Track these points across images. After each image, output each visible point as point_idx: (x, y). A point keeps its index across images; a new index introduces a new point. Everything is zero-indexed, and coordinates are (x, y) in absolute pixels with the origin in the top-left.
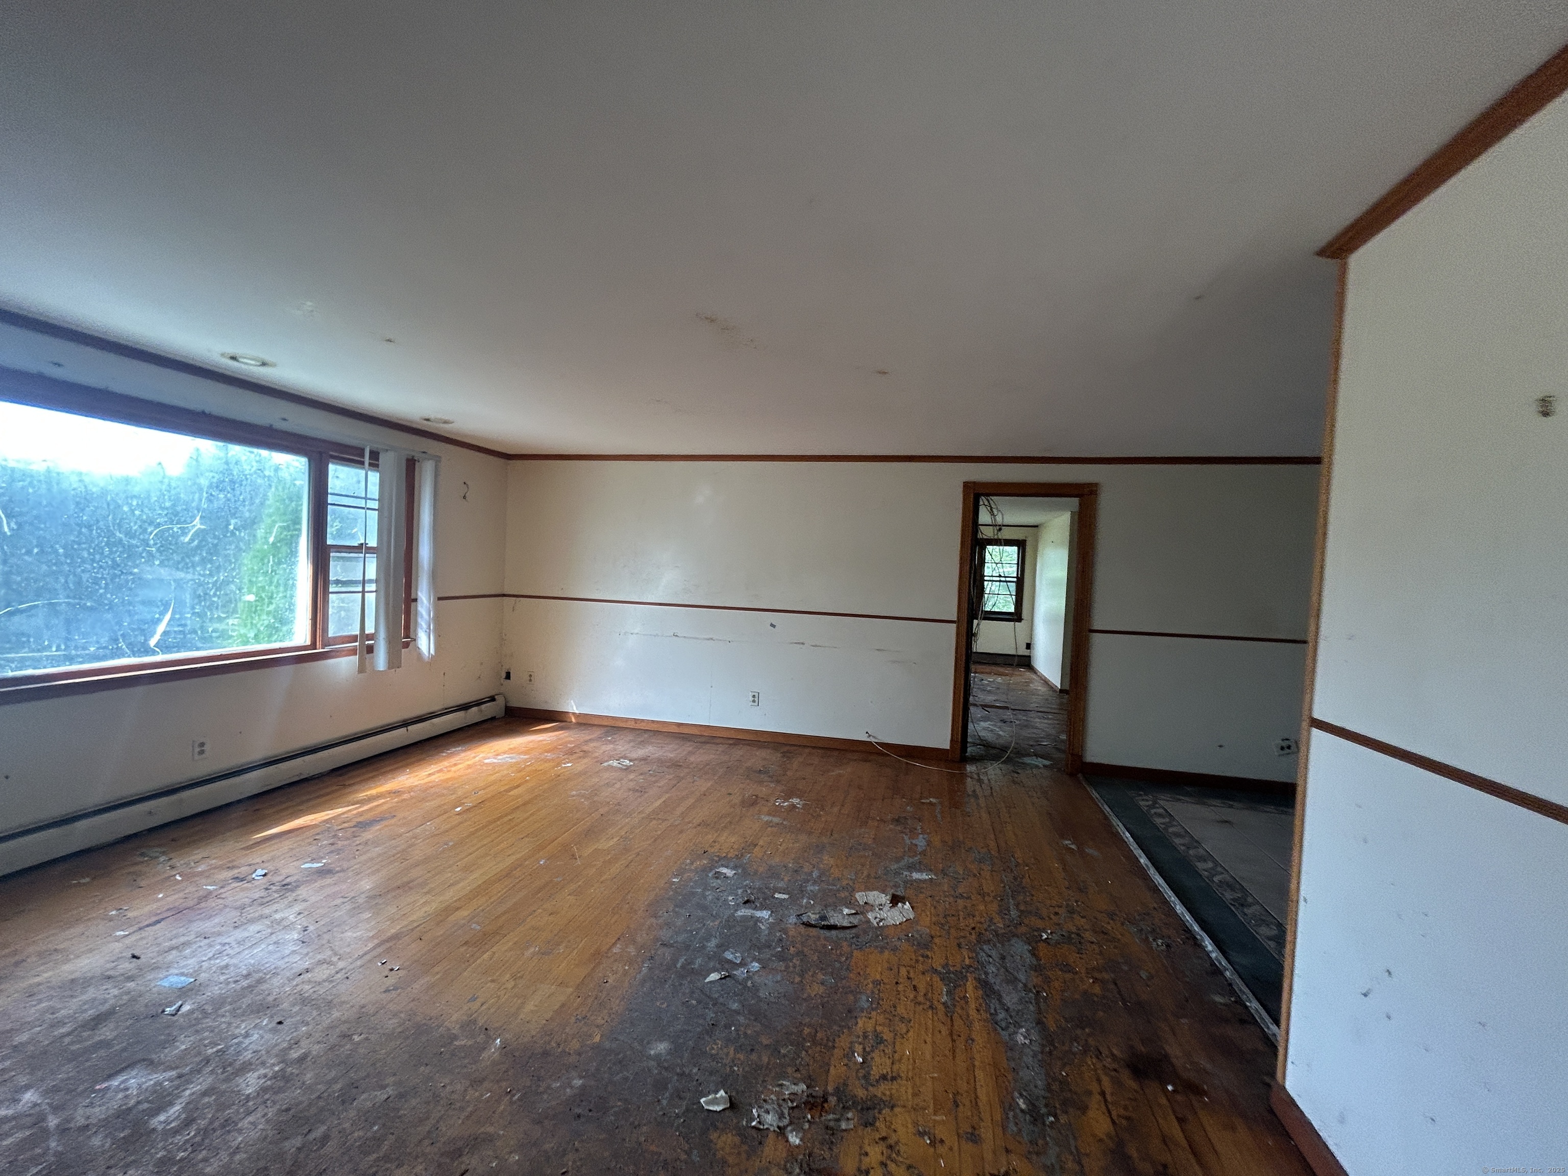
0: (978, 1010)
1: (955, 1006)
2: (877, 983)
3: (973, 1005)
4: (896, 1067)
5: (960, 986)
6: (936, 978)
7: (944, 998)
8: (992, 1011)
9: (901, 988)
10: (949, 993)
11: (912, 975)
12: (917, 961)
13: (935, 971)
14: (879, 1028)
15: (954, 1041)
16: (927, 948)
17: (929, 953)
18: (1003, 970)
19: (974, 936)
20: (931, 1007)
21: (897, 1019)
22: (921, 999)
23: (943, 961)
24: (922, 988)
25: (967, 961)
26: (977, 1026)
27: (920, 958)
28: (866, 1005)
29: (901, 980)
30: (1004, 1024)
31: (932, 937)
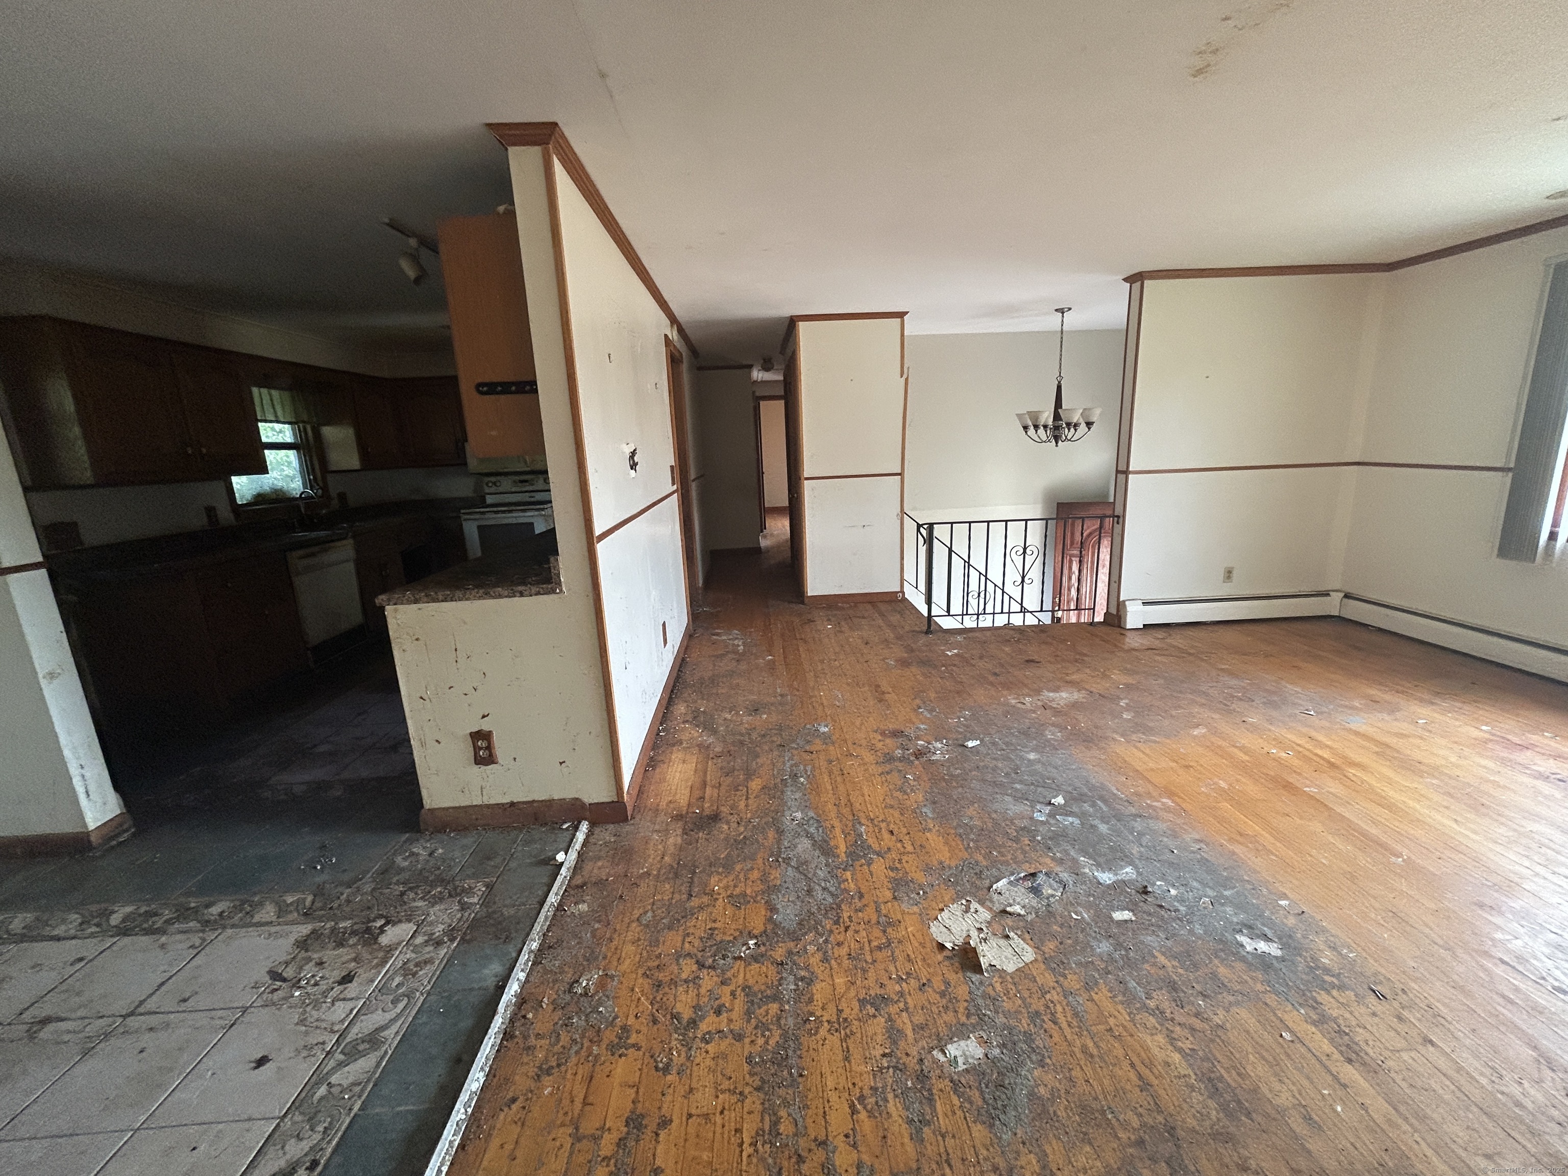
0: (833, 827)
1: (853, 826)
2: (926, 830)
3: (838, 831)
4: (884, 779)
5: (851, 846)
6: (876, 847)
7: (863, 829)
8: (820, 830)
9: (904, 831)
10: (861, 835)
11: (899, 845)
12: (900, 861)
13: (878, 854)
14: (906, 797)
15: (849, 801)
16: (896, 880)
17: (892, 874)
18: (810, 876)
19: (846, 915)
20: (872, 820)
21: (896, 806)
22: (883, 825)
23: (874, 867)
24: (886, 835)
25: (848, 874)
26: (833, 814)
27: (898, 866)
28: (924, 810)
29: (907, 837)
30: (811, 822)
31: (895, 898)
